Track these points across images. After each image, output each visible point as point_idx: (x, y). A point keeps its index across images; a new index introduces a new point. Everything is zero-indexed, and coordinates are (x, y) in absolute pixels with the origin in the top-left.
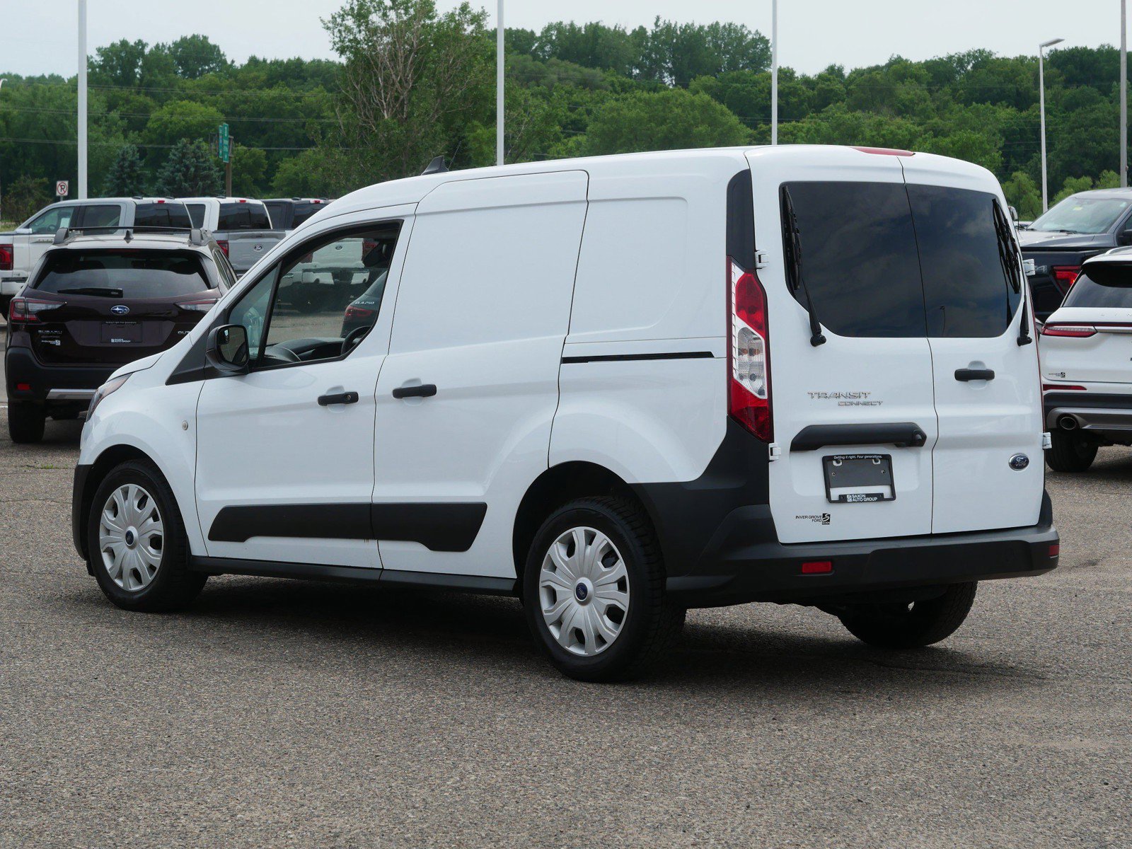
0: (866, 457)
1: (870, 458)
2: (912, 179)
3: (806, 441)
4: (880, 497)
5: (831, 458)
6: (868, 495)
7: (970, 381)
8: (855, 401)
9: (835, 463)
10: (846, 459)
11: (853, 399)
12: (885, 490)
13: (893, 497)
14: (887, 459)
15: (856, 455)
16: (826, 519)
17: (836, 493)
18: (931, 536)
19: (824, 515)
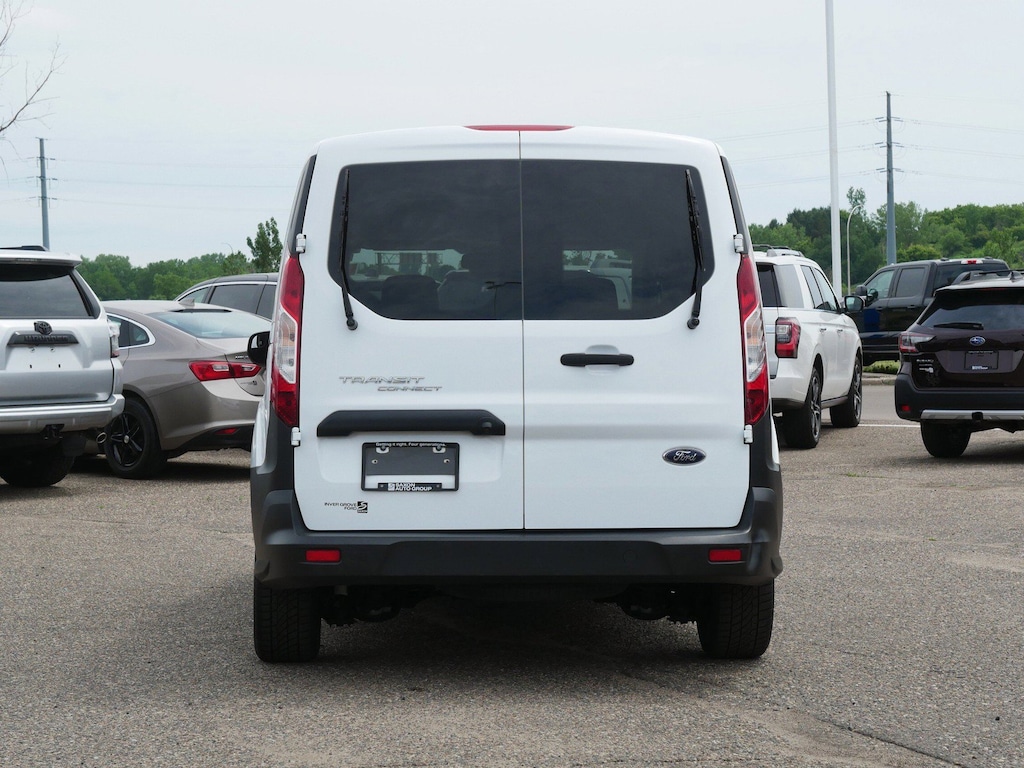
0: (421, 445)
1: (429, 447)
2: (529, 154)
3: (336, 427)
4: (436, 488)
5: (373, 445)
6: (417, 485)
7: (587, 366)
8: (401, 386)
9: (378, 450)
10: (395, 446)
11: (399, 384)
12: (447, 481)
13: (456, 488)
14: (454, 448)
15: (407, 443)
16: (362, 507)
17: (373, 481)
18: (524, 531)
19: (359, 503)
